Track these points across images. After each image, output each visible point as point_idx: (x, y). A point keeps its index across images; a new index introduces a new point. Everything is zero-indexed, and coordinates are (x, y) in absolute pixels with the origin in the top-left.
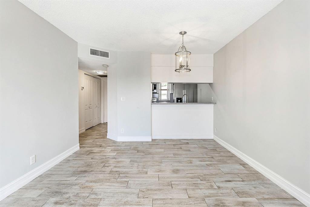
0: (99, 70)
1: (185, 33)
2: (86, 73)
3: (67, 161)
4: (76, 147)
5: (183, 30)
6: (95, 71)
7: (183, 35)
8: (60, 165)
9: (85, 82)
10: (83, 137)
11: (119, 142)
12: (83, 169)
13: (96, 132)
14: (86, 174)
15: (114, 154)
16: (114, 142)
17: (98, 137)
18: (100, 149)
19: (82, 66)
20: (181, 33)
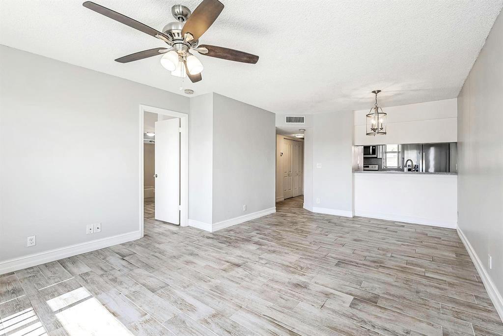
0: (298, 133)
1: (379, 91)
2: (285, 138)
3: (266, 217)
4: (273, 210)
5: (376, 89)
6: (294, 135)
7: (376, 94)
8: (261, 218)
9: (284, 147)
10: (281, 204)
11: (314, 213)
12: (276, 224)
13: (294, 202)
14: (277, 226)
15: (305, 220)
16: (309, 212)
17: (293, 206)
18: (294, 215)
19: (279, 132)
20: (374, 92)
